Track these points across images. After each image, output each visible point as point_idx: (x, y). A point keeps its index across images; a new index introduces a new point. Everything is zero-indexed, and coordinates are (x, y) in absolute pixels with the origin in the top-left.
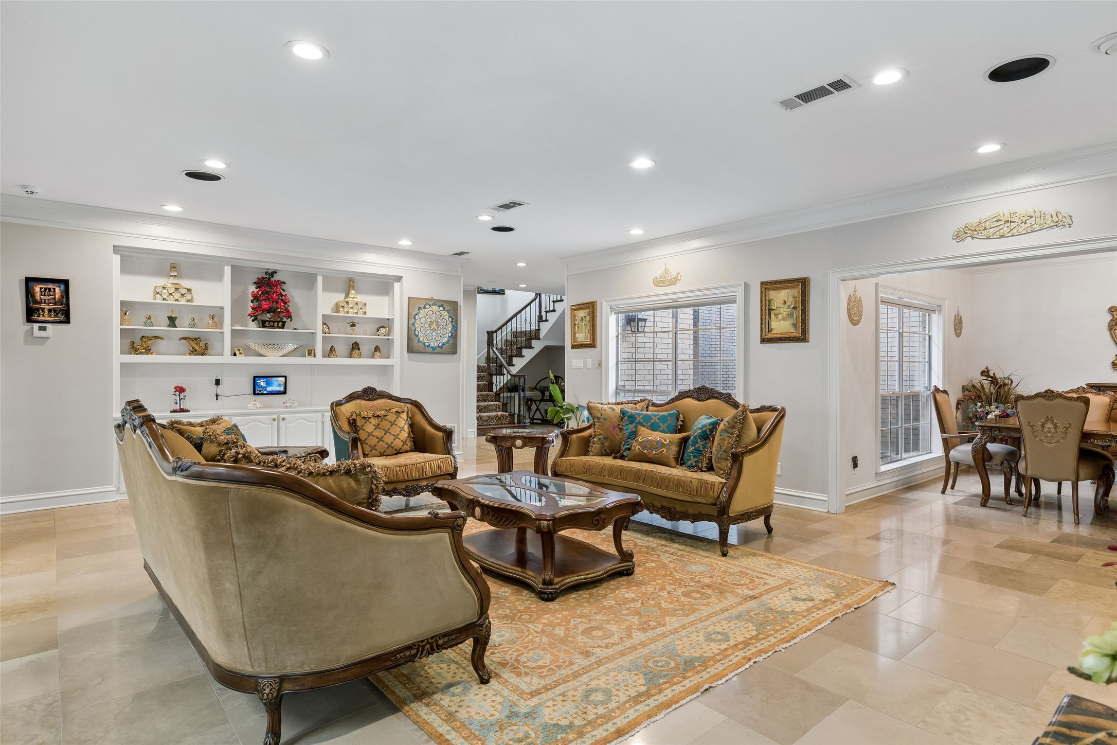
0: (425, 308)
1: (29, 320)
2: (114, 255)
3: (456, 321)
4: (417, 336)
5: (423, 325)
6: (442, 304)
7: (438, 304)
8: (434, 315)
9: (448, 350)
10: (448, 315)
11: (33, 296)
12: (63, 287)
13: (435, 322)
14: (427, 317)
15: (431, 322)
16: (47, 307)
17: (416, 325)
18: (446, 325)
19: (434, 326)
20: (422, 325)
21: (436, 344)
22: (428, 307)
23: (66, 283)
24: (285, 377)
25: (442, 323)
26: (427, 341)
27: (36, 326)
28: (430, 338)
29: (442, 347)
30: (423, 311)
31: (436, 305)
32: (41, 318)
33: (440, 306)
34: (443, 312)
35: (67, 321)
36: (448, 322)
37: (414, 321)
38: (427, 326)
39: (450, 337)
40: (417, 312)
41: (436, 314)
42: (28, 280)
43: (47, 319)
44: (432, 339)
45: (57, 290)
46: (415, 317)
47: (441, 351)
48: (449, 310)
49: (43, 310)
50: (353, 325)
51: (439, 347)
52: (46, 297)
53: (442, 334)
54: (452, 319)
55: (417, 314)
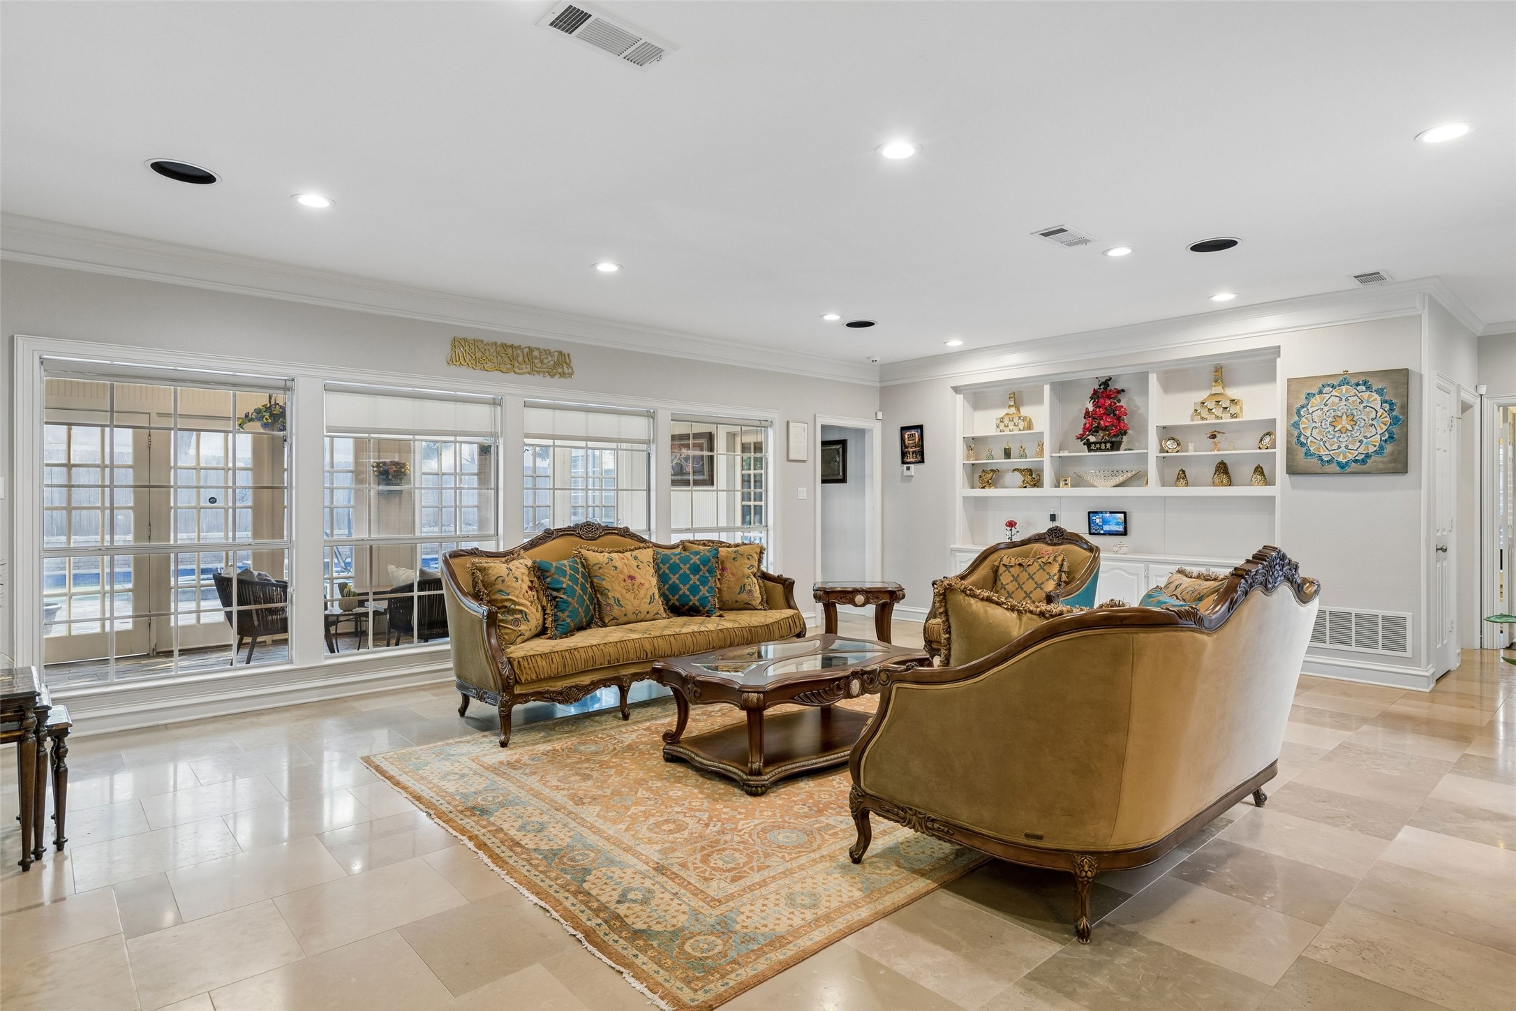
0: (1321, 392)
1: (903, 463)
2: (957, 395)
3: (1405, 408)
4: (1303, 445)
5: (1318, 425)
6: (1364, 381)
7: (1354, 381)
8: (1343, 402)
9: (1381, 466)
10: (1379, 398)
11: (904, 442)
12: (919, 431)
13: (1344, 417)
14: (1326, 409)
15: (1334, 417)
16: (911, 450)
17: (1301, 426)
18: (1373, 419)
19: (1344, 422)
20: (1314, 425)
21: (1350, 457)
22: (1328, 389)
23: (920, 427)
24: (1125, 513)
25: (1364, 416)
26: (1327, 452)
27: (905, 466)
28: (1335, 447)
29: (1364, 462)
30: (1316, 400)
31: (1348, 383)
32: (909, 460)
33: (1358, 385)
34: (1366, 395)
35: (922, 461)
36: (1380, 412)
37: (1296, 418)
38: (1326, 424)
39: (1386, 441)
40: (1303, 402)
41: (1347, 400)
42: (904, 429)
43: (912, 460)
44: (1339, 447)
45: (916, 434)
46: (1298, 413)
47: (1364, 468)
48: (1382, 389)
49: (909, 452)
50: (1213, 437)
51: (1356, 461)
52: (911, 442)
53: (1366, 437)
54: (1391, 404)
55: (1303, 407)
